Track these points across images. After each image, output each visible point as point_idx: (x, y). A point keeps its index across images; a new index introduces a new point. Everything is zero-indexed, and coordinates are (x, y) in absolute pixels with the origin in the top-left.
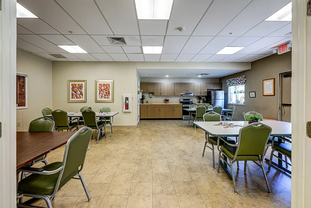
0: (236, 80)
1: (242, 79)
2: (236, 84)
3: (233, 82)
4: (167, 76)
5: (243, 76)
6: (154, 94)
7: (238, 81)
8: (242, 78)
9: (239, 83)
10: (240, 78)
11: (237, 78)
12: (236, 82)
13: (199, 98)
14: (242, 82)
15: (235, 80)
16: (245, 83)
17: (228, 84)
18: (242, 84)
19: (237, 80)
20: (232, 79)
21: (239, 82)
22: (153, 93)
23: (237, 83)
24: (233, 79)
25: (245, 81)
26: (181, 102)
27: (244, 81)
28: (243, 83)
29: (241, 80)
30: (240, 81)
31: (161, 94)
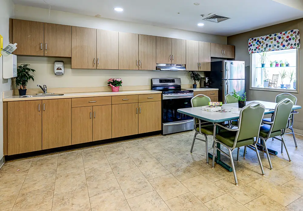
0: (275, 40)
1: (294, 36)
2: (276, 47)
3: (266, 42)
4: (119, 10)
5: (294, 30)
6: (70, 62)
7: (280, 41)
8: (292, 35)
9: (284, 46)
10: (287, 35)
11: (279, 35)
12: (275, 43)
13: (194, 75)
14: (292, 42)
15: (272, 39)
16: (298, 44)
17: (252, 48)
18: (292, 48)
19: (277, 39)
20: (265, 37)
21: (285, 43)
22: (66, 61)
23: (279, 45)
24: (267, 38)
25: (299, 40)
26: (153, 87)
27: (297, 42)
28: (295, 45)
29: (290, 39)
30: (287, 41)
31: (96, 62)
